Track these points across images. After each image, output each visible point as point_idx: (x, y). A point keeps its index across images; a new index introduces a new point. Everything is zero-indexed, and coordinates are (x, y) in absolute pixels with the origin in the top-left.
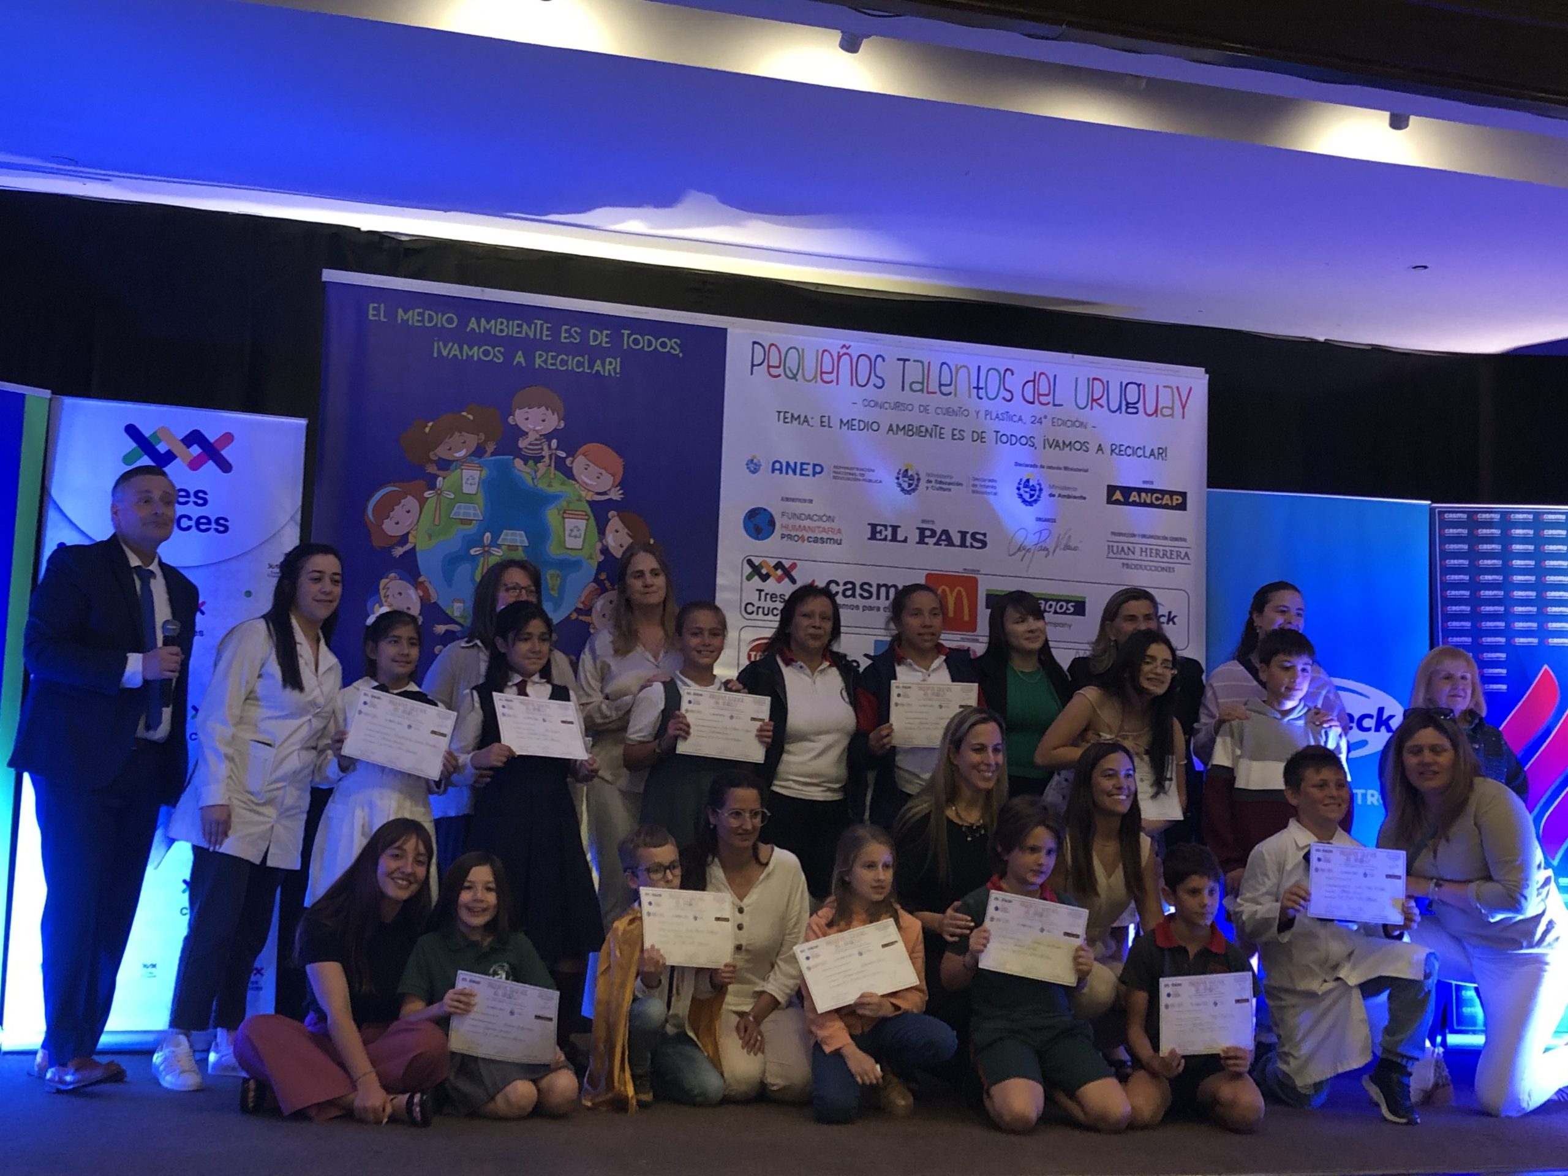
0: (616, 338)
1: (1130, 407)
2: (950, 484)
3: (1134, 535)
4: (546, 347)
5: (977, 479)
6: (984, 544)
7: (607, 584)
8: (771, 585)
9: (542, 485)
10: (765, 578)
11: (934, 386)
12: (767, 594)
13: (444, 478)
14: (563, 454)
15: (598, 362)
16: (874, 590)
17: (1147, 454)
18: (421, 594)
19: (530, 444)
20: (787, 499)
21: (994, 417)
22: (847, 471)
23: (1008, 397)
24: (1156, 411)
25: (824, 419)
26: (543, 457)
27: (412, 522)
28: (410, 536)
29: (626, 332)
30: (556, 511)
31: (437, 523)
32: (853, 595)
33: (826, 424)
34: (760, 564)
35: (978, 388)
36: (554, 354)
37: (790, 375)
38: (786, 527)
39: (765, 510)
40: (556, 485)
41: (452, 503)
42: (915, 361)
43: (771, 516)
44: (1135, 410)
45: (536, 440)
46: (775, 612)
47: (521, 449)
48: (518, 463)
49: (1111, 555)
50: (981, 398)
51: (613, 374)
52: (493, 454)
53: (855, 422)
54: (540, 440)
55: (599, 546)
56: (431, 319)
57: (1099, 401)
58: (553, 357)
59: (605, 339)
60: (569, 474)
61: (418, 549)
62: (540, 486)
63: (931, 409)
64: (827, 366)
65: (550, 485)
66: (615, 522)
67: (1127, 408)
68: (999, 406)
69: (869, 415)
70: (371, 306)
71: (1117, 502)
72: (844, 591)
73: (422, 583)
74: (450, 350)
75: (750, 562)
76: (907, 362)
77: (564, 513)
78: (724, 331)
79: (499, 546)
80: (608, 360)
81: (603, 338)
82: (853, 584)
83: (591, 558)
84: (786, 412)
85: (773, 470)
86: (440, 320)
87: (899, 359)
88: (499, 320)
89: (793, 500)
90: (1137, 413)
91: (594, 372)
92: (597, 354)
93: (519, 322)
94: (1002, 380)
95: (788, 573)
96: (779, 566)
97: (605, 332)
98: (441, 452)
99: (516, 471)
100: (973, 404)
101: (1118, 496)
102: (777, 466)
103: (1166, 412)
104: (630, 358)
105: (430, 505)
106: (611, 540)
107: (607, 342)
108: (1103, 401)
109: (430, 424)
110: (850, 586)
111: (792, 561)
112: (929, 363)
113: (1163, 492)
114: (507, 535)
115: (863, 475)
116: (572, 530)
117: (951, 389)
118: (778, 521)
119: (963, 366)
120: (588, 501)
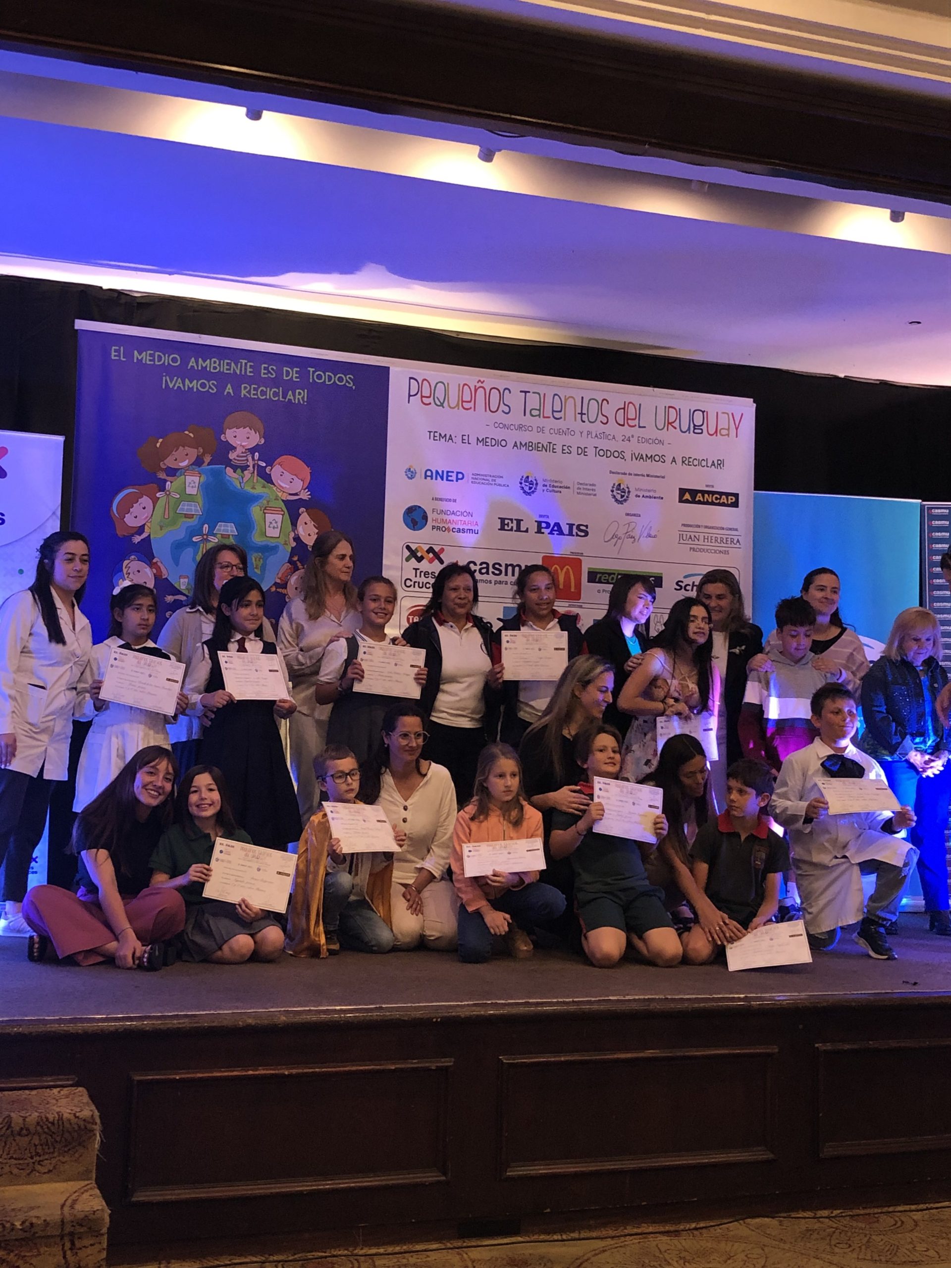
0: (304, 375)
1: (696, 429)
2: (560, 487)
3: (699, 526)
4: (250, 381)
5: (581, 484)
6: (587, 534)
7: (299, 564)
8: (424, 565)
9: (248, 488)
10: (420, 559)
11: (548, 412)
12: (421, 572)
13: (171, 482)
14: (264, 465)
15: (290, 392)
16: (503, 569)
17: (709, 465)
18: (155, 571)
19: (238, 456)
20: (437, 499)
21: (594, 435)
22: (482, 477)
23: (605, 420)
24: (716, 432)
25: (464, 437)
26: (249, 466)
27: (147, 517)
28: (146, 527)
29: (311, 370)
30: (259, 508)
31: (166, 517)
32: (487, 573)
33: (466, 441)
34: (416, 549)
35: (582, 414)
36: (256, 386)
37: (439, 404)
38: (436, 520)
39: (420, 507)
40: (258, 487)
41: (178, 502)
42: (534, 393)
43: (425, 512)
44: (700, 431)
45: (242, 453)
46: (428, 586)
47: (231, 460)
48: (229, 470)
49: (682, 541)
50: (584, 422)
51: (302, 402)
52: (208, 465)
53: (487, 440)
54: (245, 453)
55: (292, 535)
56: (160, 357)
57: (673, 424)
58: (255, 389)
59: (295, 375)
60: (268, 479)
61: (152, 537)
62: (246, 488)
63: (547, 430)
64: (467, 397)
65: (253, 488)
66: (304, 517)
67: (695, 429)
68: (598, 427)
69: (499, 434)
70: (114, 348)
71: (687, 501)
72: (480, 570)
73: (156, 563)
74: (176, 383)
75: (408, 548)
76: (527, 394)
77: (265, 509)
78: (386, 370)
79: (215, 535)
80: (297, 391)
81: (293, 374)
82: (487, 564)
83: (286, 544)
84: (435, 432)
85: (426, 476)
86: (166, 359)
87: (521, 392)
88: (213, 360)
89: (441, 500)
90: (702, 433)
91: (287, 400)
92: (291, 386)
93: (229, 361)
94: (600, 407)
95: (437, 556)
96: (431, 550)
97: (295, 369)
98: (169, 462)
99: (228, 478)
100: (577, 426)
101: (687, 496)
102: (429, 473)
103: (724, 432)
104: (314, 389)
105: (161, 503)
106: (301, 531)
107: (296, 378)
108: (676, 424)
109: (161, 440)
110: (484, 566)
111: (441, 547)
112: (545, 394)
113: (721, 494)
114: (221, 526)
115: (495, 481)
116: (271, 523)
117: (561, 414)
118: (430, 516)
119: (570, 397)
120: (283, 501)
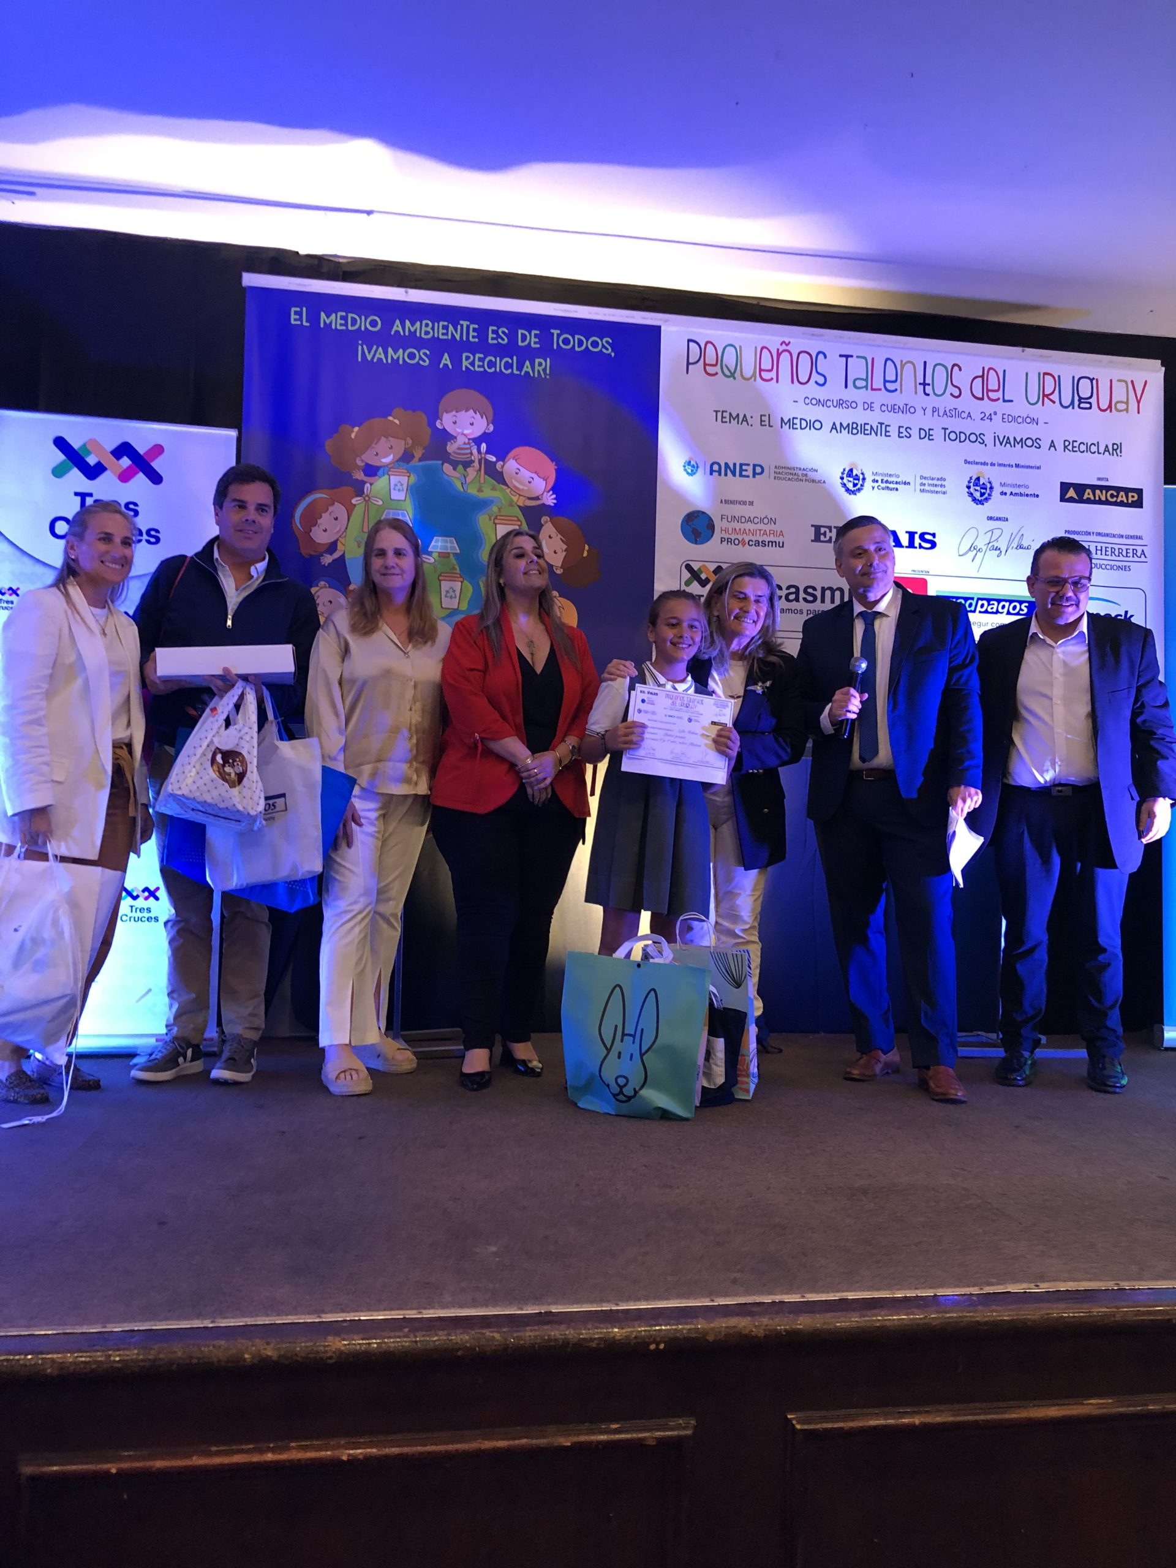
0: (545, 338)
1: (1083, 402)
2: (897, 483)
3: (1089, 533)
4: (473, 348)
5: (925, 478)
6: (933, 545)
9: (472, 491)
10: (704, 583)
11: (878, 382)
13: (371, 484)
14: (494, 459)
15: (527, 363)
16: (818, 594)
17: (1102, 450)
19: (459, 449)
20: (726, 502)
21: (941, 414)
22: (789, 471)
23: (956, 393)
24: (1110, 406)
25: (763, 418)
26: (474, 462)
29: (556, 332)
30: (487, 517)
31: (365, 529)
32: (797, 600)
33: (767, 423)
34: (699, 569)
35: (924, 384)
36: (482, 356)
37: (728, 373)
38: (726, 530)
39: (703, 513)
40: (488, 490)
42: (858, 357)
43: (710, 519)
44: (1088, 405)
45: (465, 443)
47: (449, 454)
48: (447, 468)
50: (928, 395)
51: (543, 376)
52: (420, 460)
53: (795, 421)
54: (469, 443)
56: (354, 322)
57: (1051, 397)
58: (481, 360)
59: (533, 339)
62: (470, 491)
63: (876, 406)
64: (766, 364)
66: (548, 527)
67: (1080, 402)
69: (811, 413)
70: (293, 310)
71: (1071, 500)
74: (378, 354)
75: (689, 568)
76: (849, 359)
77: (496, 518)
78: (658, 329)
80: (537, 361)
81: (531, 339)
82: (797, 588)
84: (723, 412)
85: (712, 472)
86: (363, 323)
87: (841, 356)
88: (424, 322)
89: (732, 502)
90: (1090, 408)
91: (523, 373)
93: (446, 323)
94: (950, 376)
96: (719, 570)
97: (534, 332)
98: (369, 458)
99: (445, 476)
100: (919, 400)
101: (1071, 493)
102: (716, 467)
103: (1121, 407)
104: (559, 356)
107: (535, 343)
108: (1055, 397)
109: (356, 429)
110: (793, 590)
112: (873, 359)
113: (1118, 489)
114: (437, 541)
115: (806, 475)
117: (896, 385)
118: (718, 524)
119: (908, 362)
120: (519, 507)
